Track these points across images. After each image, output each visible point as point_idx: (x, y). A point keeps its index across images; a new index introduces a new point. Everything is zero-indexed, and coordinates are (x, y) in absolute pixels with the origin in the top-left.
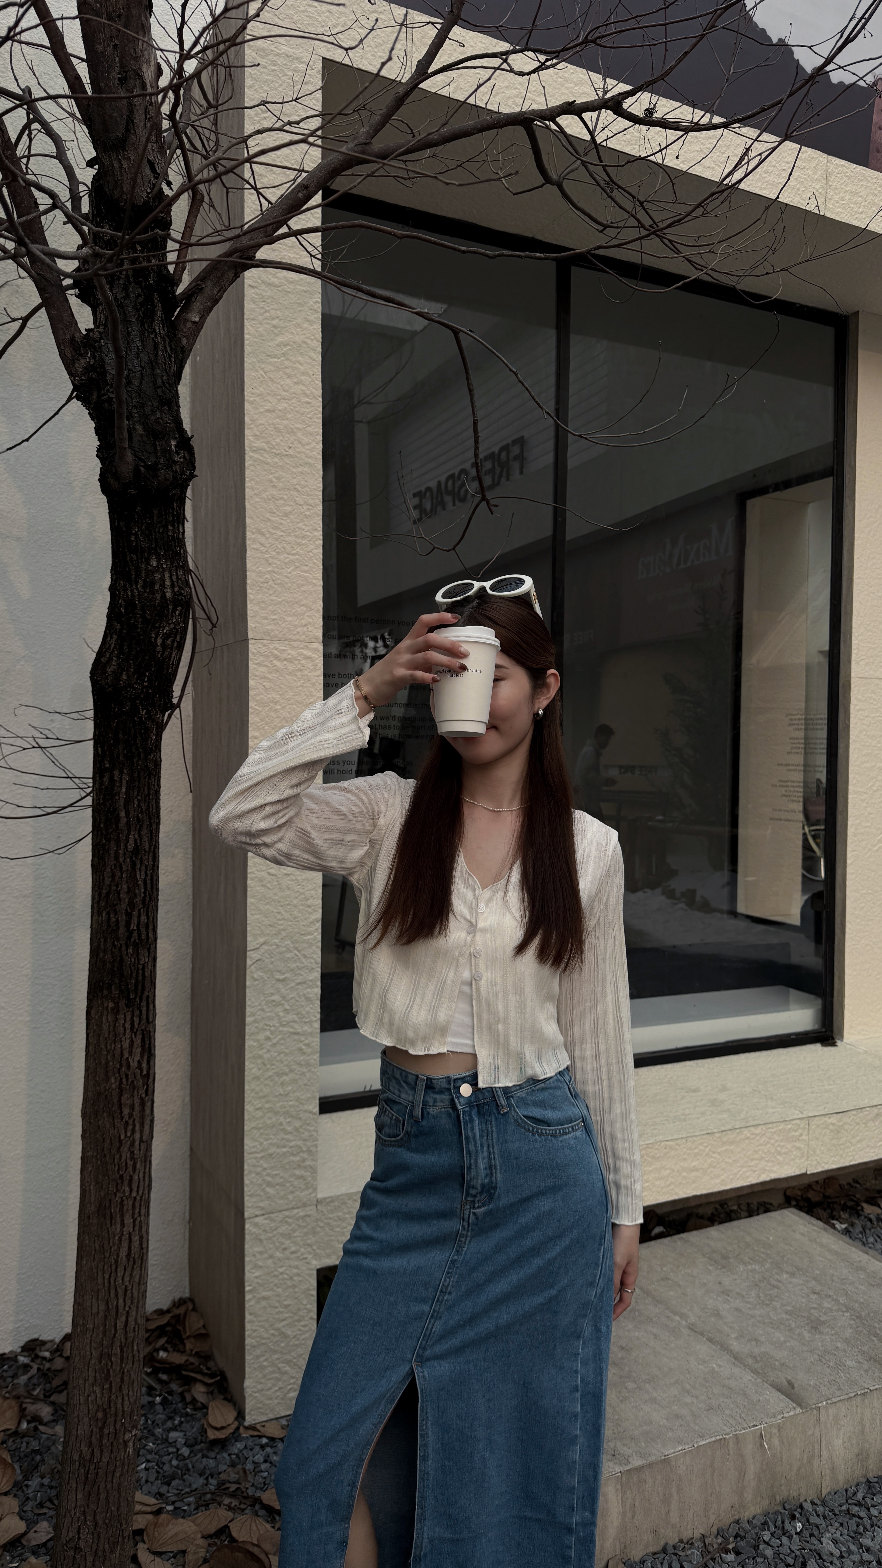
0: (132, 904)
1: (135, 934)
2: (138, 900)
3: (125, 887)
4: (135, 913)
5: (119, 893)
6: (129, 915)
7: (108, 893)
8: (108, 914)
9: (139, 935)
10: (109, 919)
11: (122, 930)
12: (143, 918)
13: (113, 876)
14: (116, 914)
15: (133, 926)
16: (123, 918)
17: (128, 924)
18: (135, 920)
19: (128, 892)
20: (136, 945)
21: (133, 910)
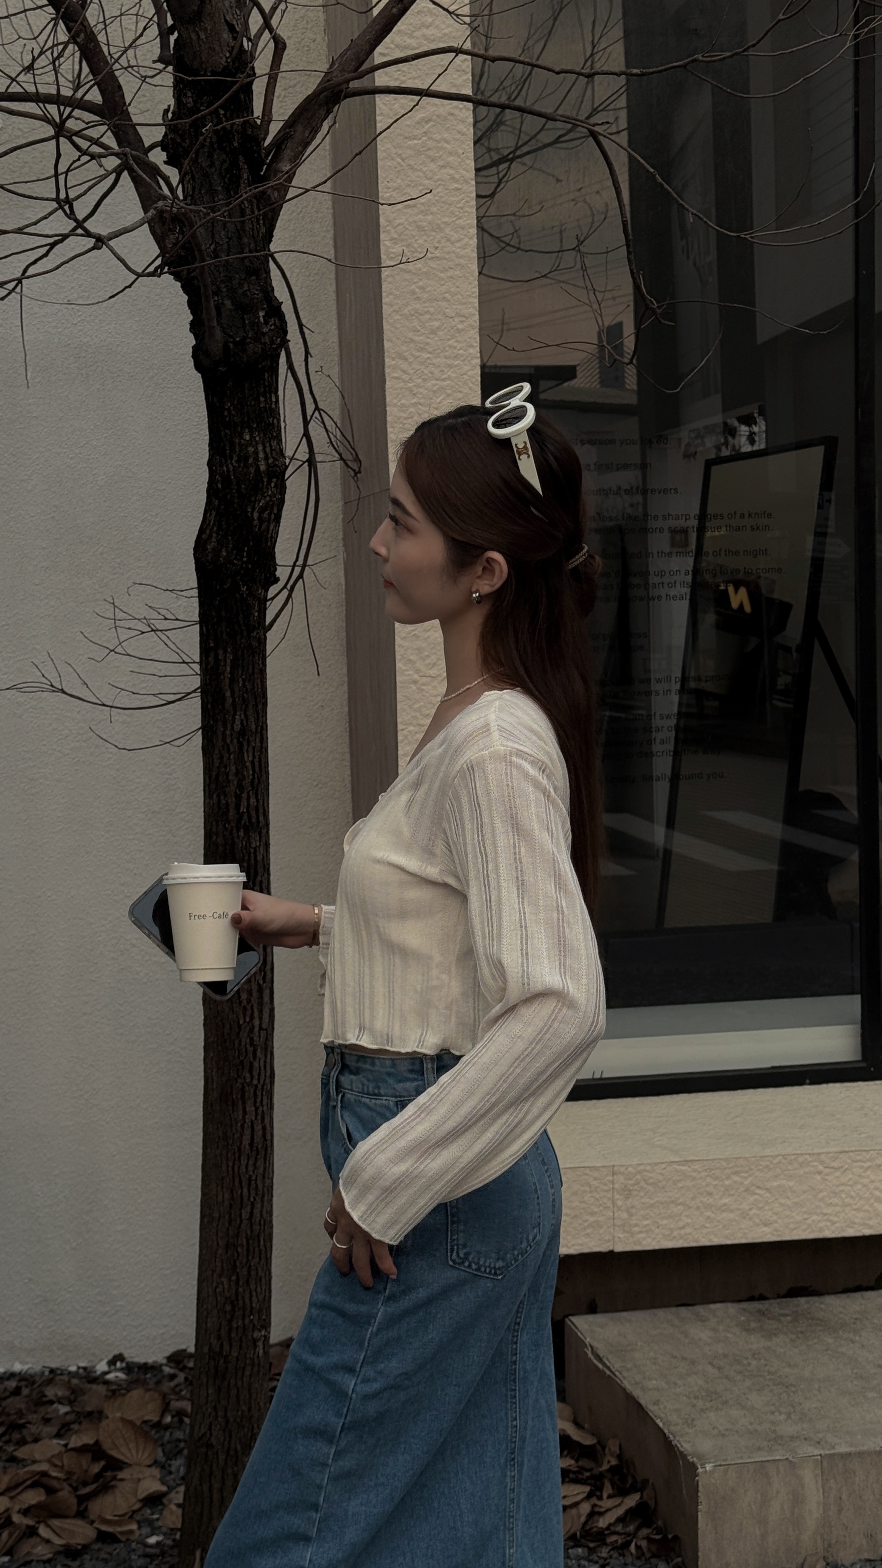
0: (240, 786)
1: (245, 817)
2: (247, 782)
3: (233, 768)
4: (244, 795)
5: (227, 775)
6: (238, 797)
7: (217, 776)
8: (219, 796)
9: (250, 818)
10: (219, 801)
11: (232, 813)
12: (253, 800)
13: (221, 758)
14: (225, 796)
15: (243, 809)
16: (232, 800)
17: (238, 806)
18: (244, 803)
19: (237, 774)
20: (247, 830)
21: (242, 792)
